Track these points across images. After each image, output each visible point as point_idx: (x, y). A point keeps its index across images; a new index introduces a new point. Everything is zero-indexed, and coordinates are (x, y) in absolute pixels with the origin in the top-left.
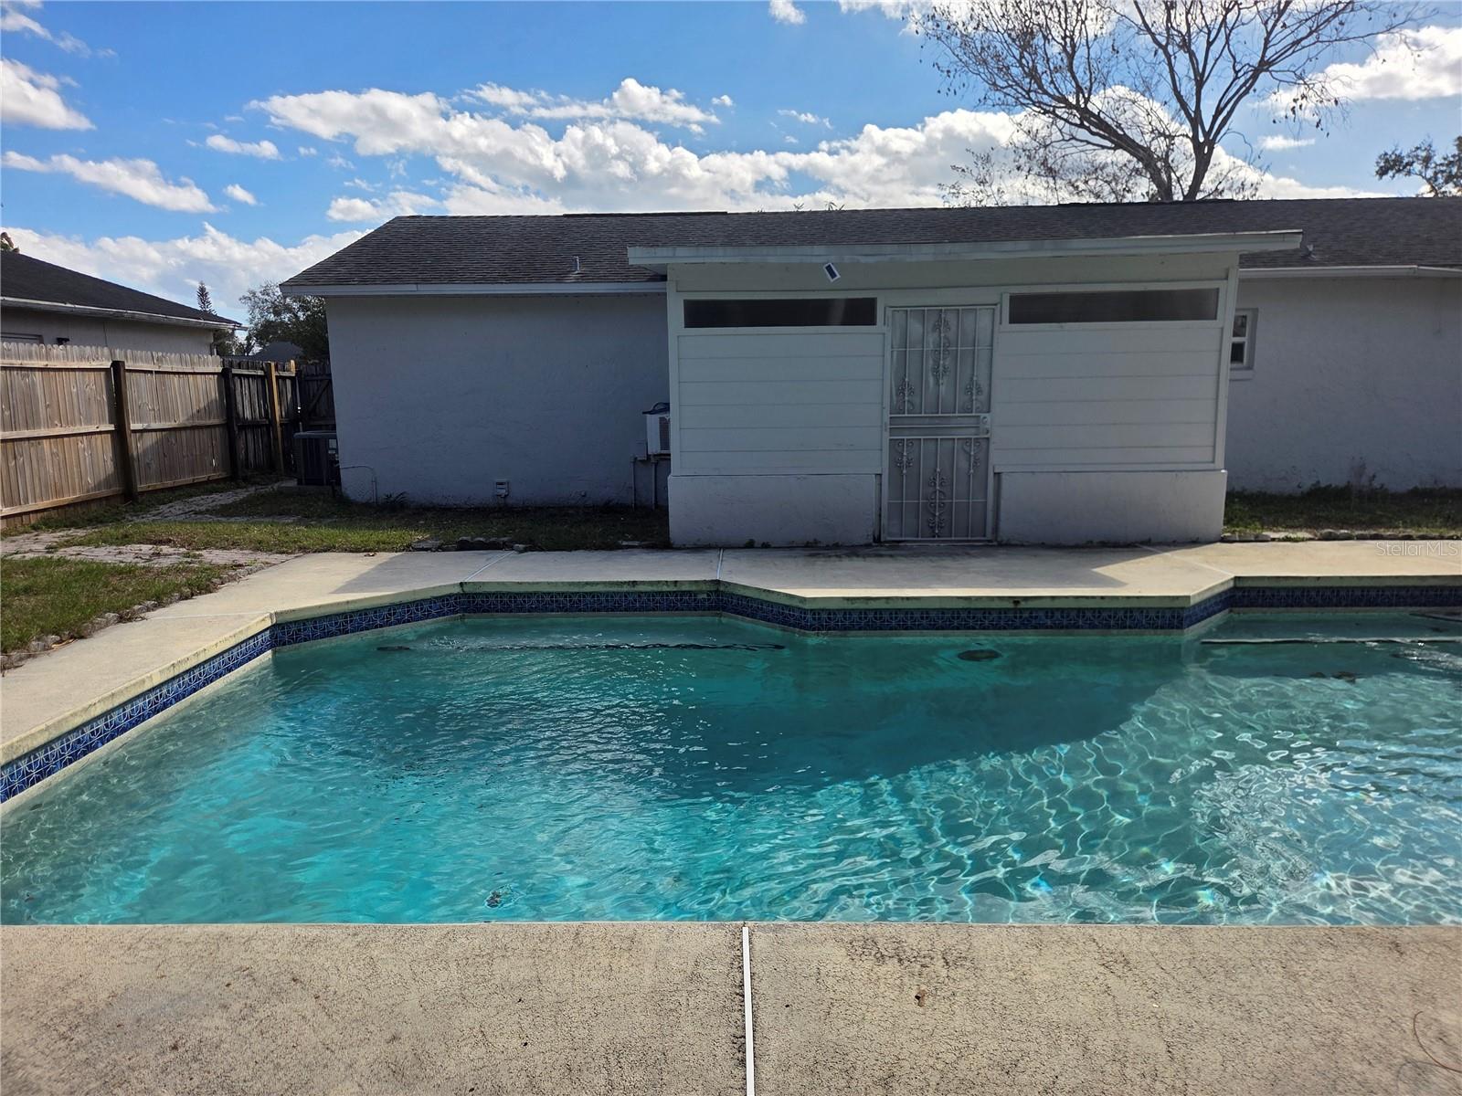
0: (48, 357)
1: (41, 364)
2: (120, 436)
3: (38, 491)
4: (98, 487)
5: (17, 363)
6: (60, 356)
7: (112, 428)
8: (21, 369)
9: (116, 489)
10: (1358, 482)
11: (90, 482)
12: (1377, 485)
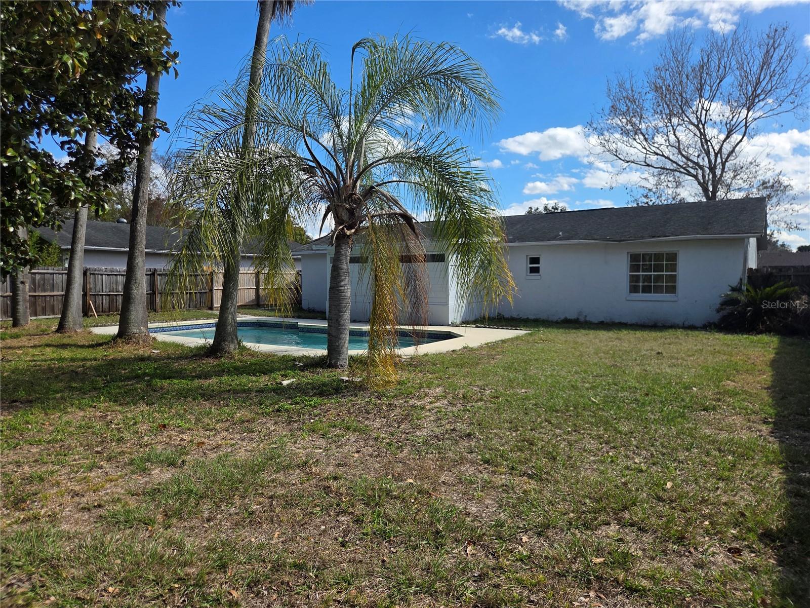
2: (257, 290)
4: (250, 302)
9: (255, 303)
10: (580, 317)
11: (247, 301)
12: (588, 319)
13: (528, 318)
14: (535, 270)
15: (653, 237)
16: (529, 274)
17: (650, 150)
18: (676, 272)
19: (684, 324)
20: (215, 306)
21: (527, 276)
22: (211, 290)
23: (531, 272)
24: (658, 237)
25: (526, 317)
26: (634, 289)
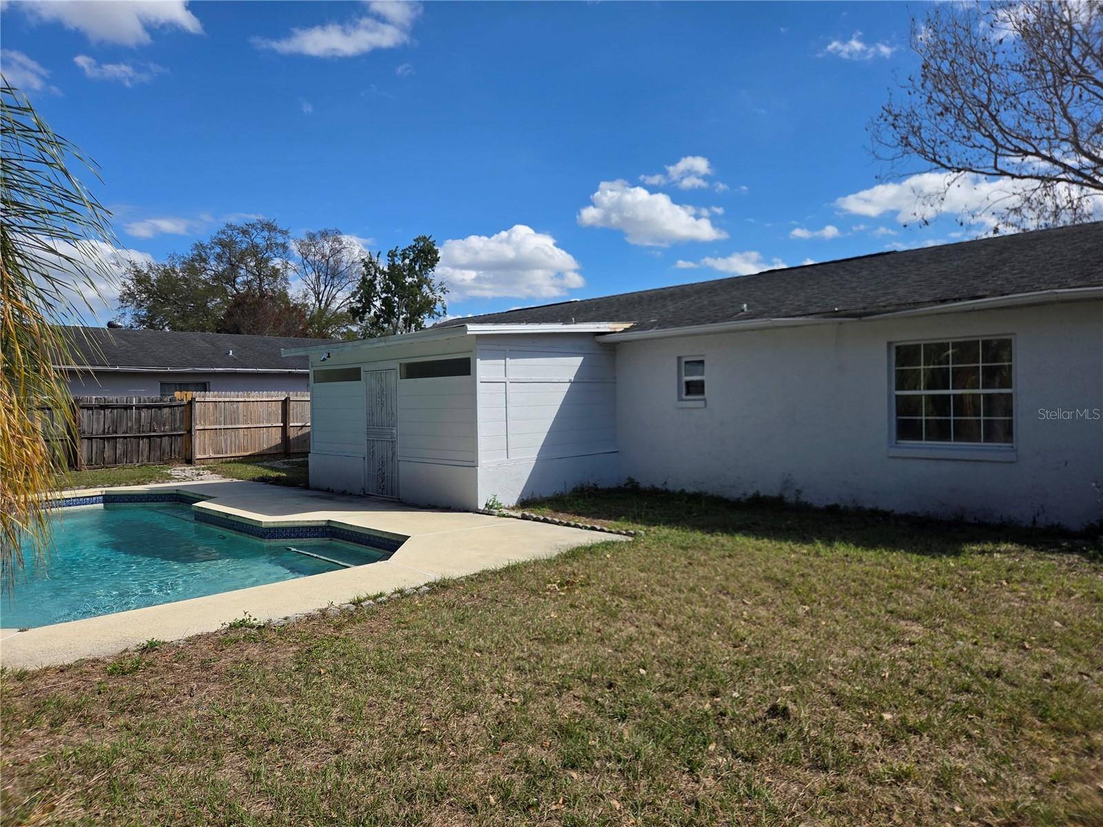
0: (238, 397)
1: (242, 399)
2: (284, 429)
3: (233, 449)
4: (270, 448)
5: (227, 399)
6: (255, 396)
7: (282, 425)
8: (245, 402)
9: (280, 451)
10: (786, 495)
11: (265, 447)
12: (803, 498)
13: (683, 490)
14: (695, 388)
15: (943, 301)
16: (684, 397)
17: (1008, 145)
18: (1010, 387)
19: (1034, 522)
20: (199, 456)
21: (680, 399)
22: (190, 431)
23: (688, 393)
24: (955, 300)
25: (679, 489)
26: (906, 429)
